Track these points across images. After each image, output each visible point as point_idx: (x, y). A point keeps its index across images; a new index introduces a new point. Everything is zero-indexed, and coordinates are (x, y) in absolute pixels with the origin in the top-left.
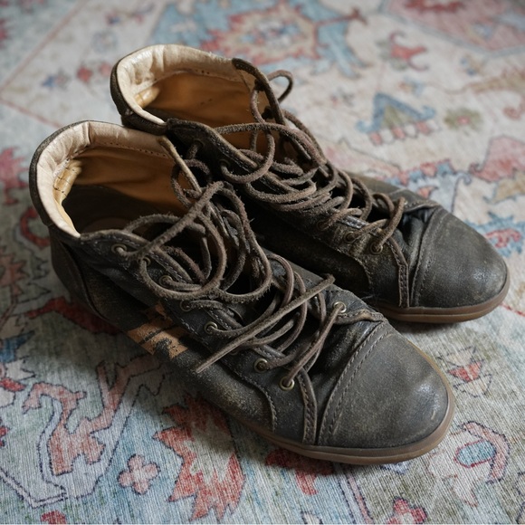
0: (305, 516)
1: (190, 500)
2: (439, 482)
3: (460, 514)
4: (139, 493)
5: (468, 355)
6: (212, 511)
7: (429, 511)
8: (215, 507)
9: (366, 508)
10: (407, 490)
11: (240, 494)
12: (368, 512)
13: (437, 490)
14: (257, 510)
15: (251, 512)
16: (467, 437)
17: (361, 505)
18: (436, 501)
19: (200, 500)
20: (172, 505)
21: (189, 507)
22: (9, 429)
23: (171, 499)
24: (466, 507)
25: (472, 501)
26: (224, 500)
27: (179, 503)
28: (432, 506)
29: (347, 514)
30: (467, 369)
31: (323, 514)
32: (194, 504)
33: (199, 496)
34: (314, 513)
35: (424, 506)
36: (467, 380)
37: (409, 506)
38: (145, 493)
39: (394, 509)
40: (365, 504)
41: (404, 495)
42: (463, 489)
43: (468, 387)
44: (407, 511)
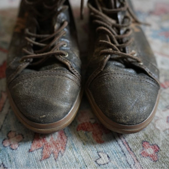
0: (100, 154)
1: (40, 150)
2: (162, 133)
4: (13, 149)
6: (52, 155)
7: (160, 146)
8: (53, 153)
9: (129, 147)
10: (147, 137)
11: (65, 145)
12: (131, 149)
13: (162, 136)
14: (75, 153)
15: (72, 154)
17: (127, 146)
18: (162, 141)
19: (45, 150)
20: (31, 154)
21: (40, 154)
23: (30, 151)
26: (57, 149)
27: (34, 152)
28: (161, 144)
29: (120, 151)
31: (109, 152)
32: (42, 152)
33: (45, 148)
34: (104, 152)
35: (157, 144)
37: (150, 144)
38: (16, 149)
39: (143, 147)
40: (128, 145)
41: (146, 140)
44: (149, 147)
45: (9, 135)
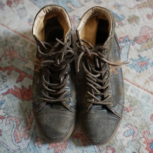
0: (84, 152)
1: (53, 149)
2: (119, 141)
3: (124, 150)
4: (40, 148)
5: (129, 104)
6: (59, 151)
7: (116, 149)
8: (60, 150)
9: (99, 149)
10: (110, 144)
11: (67, 146)
12: (100, 150)
13: (118, 144)
14: (71, 151)
15: (69, 151)
16: (127, 128)
17: (98, 148)
18: (118, 146)
21: (53, 151)
22: (2, 130)
23: (48, 149)
24: (125, 148)
25: (127, 146)
26: (62, 148)
27: (50, 150)
28: (117, 148)
29: (95, 151)
30: (128, 108)
31: (88, 151)
32: (55, 150)
33: (56, 148)
34: (86, 151)
35: (115, 148)
36: (128, 112)
37: (111, 148)
38: (41, 147)
39: (107, 149)
40: (99, 148)
41: (109, 145)
42: (125, 143)
43: (128, 114)
44: (110, 149)
45: (37, 139)
